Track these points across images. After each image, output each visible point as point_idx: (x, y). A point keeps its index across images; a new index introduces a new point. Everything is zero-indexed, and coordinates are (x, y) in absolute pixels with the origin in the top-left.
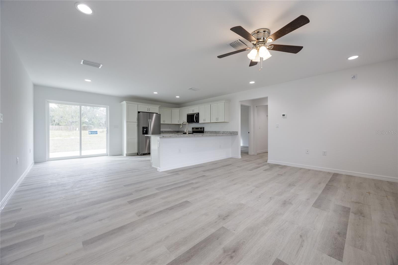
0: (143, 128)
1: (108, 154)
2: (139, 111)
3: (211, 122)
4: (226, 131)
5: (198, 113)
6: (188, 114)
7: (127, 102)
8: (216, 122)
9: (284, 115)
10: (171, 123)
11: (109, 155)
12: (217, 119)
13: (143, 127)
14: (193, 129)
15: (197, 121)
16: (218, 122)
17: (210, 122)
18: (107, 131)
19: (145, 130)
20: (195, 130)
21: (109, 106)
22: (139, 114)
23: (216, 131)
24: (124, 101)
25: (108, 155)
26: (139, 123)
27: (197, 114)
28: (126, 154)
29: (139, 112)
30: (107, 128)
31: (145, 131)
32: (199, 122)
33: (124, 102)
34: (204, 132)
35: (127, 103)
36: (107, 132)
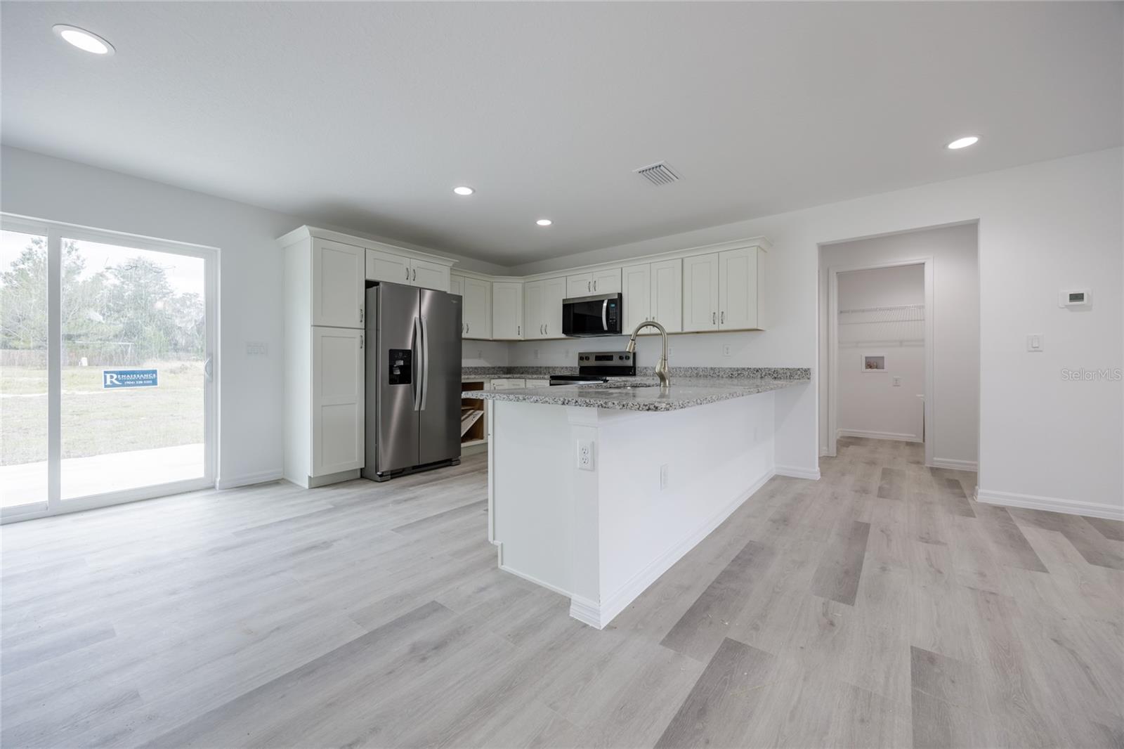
0: (394, 354)
1: (215, 482)
2: (369, 278)
3: (685, 330)
4: (753, 366)
5: (620, 295)
6: (565, 298)
7: (314, 229)
8: (715, 328)
9: (1076, 297)
10: (488, 337)
11: (218, 485)
12: (719, 316)
13: (391, 351)
14: (582, 357)
15: (615, 328)
16: (722, 327)
17: (680, 331)
18: (210, 369)
19: (401, 363)
20: (592, 363)
21: (219, 250)
22: (370, 290)
23: (697, 369)
24: (304, 226)
25: (213, 487)
26: (372, 334)
27: (616, 297)
28: (310, 477)
29: (369, 284)
30: (211, 356)
31: (400, 367)
32: (621, 331)
33: (303, 233)
34: (637, 372)
35: (315, 236)
36: (211, 374)
